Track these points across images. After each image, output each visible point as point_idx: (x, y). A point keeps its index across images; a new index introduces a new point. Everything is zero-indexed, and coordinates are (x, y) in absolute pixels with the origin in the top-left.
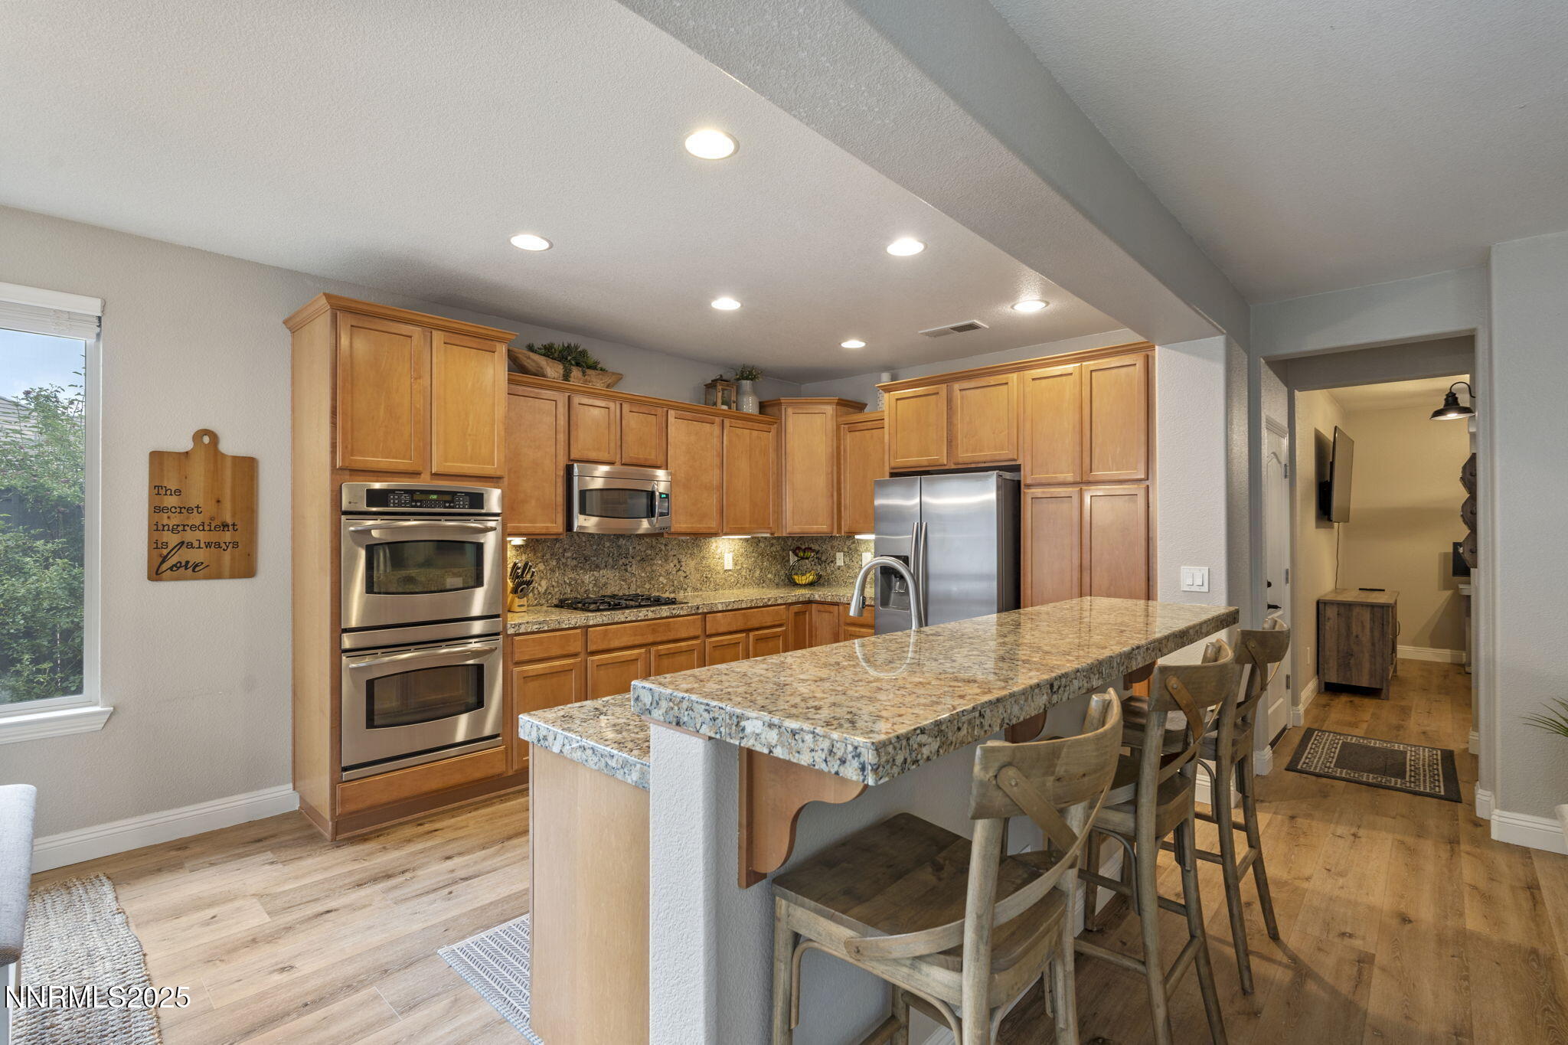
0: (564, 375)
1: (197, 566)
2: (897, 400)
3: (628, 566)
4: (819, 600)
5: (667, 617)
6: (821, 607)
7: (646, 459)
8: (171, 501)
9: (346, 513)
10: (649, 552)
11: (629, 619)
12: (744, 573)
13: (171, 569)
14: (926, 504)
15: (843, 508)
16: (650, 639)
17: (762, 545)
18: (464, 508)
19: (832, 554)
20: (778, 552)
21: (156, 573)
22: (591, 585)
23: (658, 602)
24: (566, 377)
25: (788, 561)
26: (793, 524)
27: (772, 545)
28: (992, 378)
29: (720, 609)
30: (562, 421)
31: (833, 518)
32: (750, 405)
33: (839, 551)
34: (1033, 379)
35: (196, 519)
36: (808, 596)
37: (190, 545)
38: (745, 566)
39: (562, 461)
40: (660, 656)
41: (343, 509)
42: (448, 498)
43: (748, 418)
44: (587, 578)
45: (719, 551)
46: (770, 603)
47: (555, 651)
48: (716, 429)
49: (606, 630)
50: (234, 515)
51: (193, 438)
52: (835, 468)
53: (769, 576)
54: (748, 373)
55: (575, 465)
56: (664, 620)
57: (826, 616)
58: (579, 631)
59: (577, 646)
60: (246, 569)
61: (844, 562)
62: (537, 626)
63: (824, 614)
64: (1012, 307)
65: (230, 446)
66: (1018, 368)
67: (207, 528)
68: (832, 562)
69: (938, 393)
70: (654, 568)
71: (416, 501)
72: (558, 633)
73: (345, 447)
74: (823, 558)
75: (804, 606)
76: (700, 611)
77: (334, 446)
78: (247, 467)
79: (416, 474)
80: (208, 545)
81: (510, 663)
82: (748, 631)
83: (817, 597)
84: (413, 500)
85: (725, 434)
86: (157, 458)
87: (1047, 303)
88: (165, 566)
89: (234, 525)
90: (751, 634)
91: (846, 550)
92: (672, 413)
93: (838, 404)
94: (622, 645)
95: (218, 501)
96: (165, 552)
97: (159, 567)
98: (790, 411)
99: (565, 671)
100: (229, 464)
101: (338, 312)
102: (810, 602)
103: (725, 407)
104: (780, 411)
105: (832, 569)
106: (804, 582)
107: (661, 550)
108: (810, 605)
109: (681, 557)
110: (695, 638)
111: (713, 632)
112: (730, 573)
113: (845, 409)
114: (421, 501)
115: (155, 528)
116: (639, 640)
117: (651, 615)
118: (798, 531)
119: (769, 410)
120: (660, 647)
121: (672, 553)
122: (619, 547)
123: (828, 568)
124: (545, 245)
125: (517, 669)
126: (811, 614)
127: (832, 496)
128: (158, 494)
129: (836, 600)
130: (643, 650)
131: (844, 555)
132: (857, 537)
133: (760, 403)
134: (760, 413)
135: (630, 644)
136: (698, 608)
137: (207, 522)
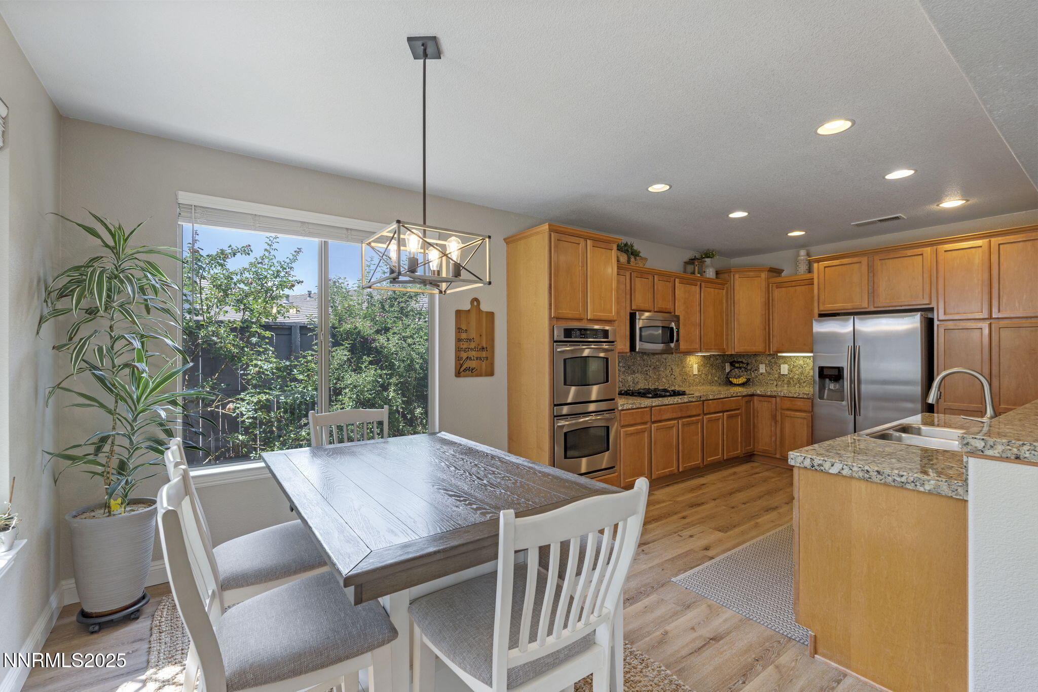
0: (628, 261)
1: (473, 369)
2: (825, 267)
3: (648, 372)
4: (760, 393)
5: (687, 402)
6: (761, 398)
7: (666, 308)
8: (464, 336)
9: (556, 342)
10: (657, 363)
11: (670, 403)
12: (703, 377)
13: (464, 371)
14: (860, 332)
15: (771, 336)
16: (679, 415)
17: (712, 359)
18: (601, 338)
19: (756, 365)
20: (720, 363)
21: (458, 374)
22: (631, 383)
23: (675, 394)
24: (629, 262)
25: (725, 369)
26: (737, 347)
27: (717, 359)
28: (912, 251)
29: (711, 398)
30: (628, 288)
31: (766, 343)
32: (710, 273)
33: (761, 363)
34: (945, 251)
35: (473, 345)
36: (753, 391)
37: (470, 359)
38: (703, 372)
39: (628, 311)
40: (683, 425)
41: (555, 339)
42: (594, 333)
43: (709, 281)
44: (629, 378)
45: (691, 363)
46: (734, 395)
47: (639, 421)
48: (698, 288)
49: (660, 409)
50: (486, 343)
51: (471, 302)
52: (767, 311)
53: (716, 378)
54: (708, 254)
55: (637, 313)
56: (686, 404)
57: (765, 404)
58: (648, 409)
59: (647, 418)
60: (491, 373)
61: (766, 370)
62: (631, 406)
63: (764, 402)
64: (938, 205)
65: (484, 307)
66: (932, 244)
67: (477, 350)
68: (756, 370)
69: (861, 262)
70: (661, 373)
71: (582, 335)
72: (640, 410)
73: (555, 306)
74: (749, 368)
75: (750, 398)
76: (702, 399)
77: (550, 305)
78: (491, 315)
79: (580, 320)
80: (477, 358)
81: (619, 426)
82: (723, 412)
83: (758, 392)
84: (581, 335)
85: (702, 292)
86: (458, 313)
87: (967, 201)
88: (462, 369)
89: (486, 348)
90: (725, 414)
91: (767, 362)
92: (677, 280)
93: (769, 271)
94: (667, 418)
95: (481, 336)
96: (462, 362)
97: (460, 370)
98: (737, 276)
99: (643, 431)
100: (484, 315)
101: (552, 233)
102: (753, 395)
103: (699, 275)
104: (730, 276)
105: (756, 374)
106: (740, 382)
107: (663, 362)
108: (753, 397)
109: (672, 366)
110: (699, 415)
111: (708, 412)
112: (696, 376)
113: (771, 274)
114: (584, 335)
115: (458, 350)
116: (674, 415)
117: (680, 401)
118: (742, 351)
119: (721, 276)
120: (684, 420)
121: (668, 364)
122: (644, 360)
123: (753, 374)
124: (668, 187)
125: (622, 430)
126: (754, 403)
127: (765, 329)
128: (459, 332)
129: (774, 394)
130: (676, 422)
131: (766, 366)
132: (779, 354)
133: (716, 271)
134: (716, 278)
135: (671, 417)
136: (701, 397)
137: (477, 347)
